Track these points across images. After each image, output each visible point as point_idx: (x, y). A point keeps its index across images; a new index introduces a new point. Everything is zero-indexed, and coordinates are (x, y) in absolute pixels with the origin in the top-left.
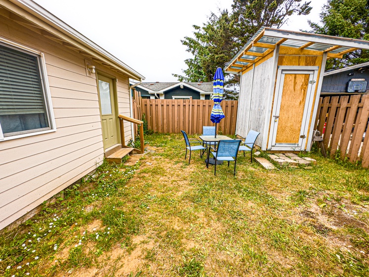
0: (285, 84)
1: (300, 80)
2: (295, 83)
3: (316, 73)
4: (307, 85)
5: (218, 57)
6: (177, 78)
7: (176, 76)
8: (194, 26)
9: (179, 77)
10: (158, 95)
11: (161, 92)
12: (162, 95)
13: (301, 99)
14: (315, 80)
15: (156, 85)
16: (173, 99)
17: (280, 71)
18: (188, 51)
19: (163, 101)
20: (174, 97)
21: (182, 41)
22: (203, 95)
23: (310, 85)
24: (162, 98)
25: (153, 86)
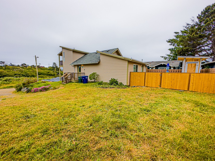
0: (188, 66)
1: (193, 65)
2: (191, 66)
3: (199, 63)
4: (196, 66)
5: (185, 49)
6: (163, 58)
7: (163, 57)
8: (175, 32)
9: (165, 57)
10: (153, 67)
11: (154, 66)
12: (154, 67)
13: (194, 69)
14: (198, 64)
15: (152, 63)
16: (159, 69)
17: (186, 63)
18: (171, 45)
19: (154, 70)
20: (159, 68)
21: (167, 41)
22: (172, 67)
23: (197, 66)
24: (154, 69)
25: (151, 64)
